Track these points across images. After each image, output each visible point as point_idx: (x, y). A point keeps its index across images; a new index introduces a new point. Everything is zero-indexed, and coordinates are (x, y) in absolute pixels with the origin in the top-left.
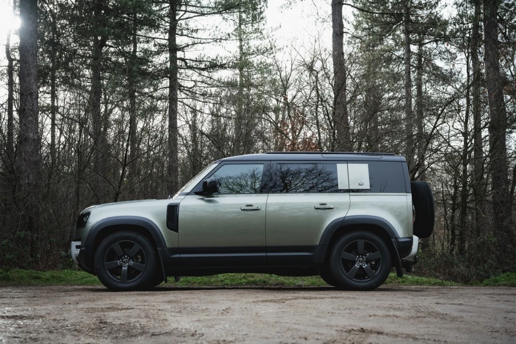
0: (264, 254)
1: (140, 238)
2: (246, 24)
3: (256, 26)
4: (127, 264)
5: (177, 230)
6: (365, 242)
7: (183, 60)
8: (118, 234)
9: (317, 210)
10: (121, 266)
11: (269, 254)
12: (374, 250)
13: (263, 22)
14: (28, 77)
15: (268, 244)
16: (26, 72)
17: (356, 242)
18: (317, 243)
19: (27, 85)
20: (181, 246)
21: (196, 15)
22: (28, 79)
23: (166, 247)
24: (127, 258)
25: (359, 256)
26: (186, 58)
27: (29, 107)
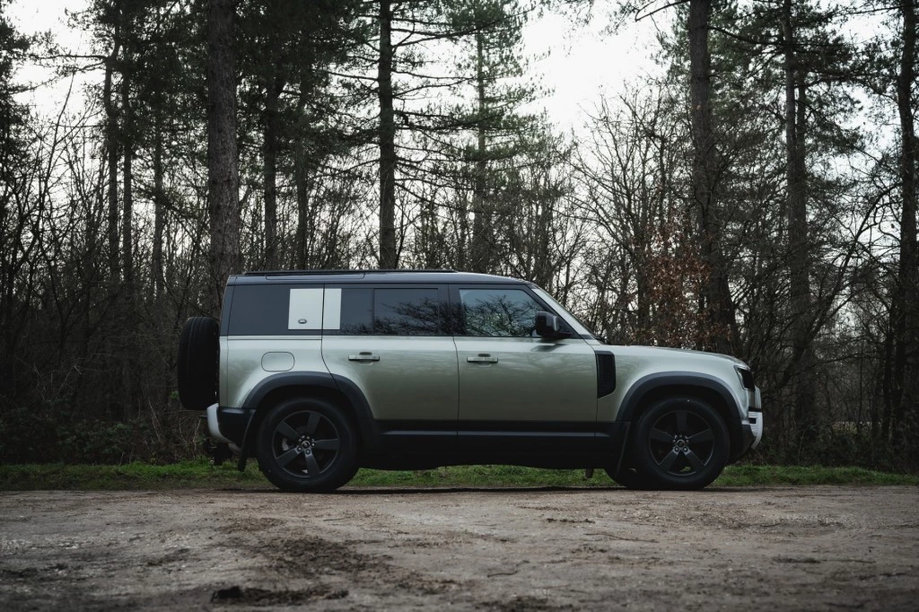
2: (489, 48)
3: (506, 52)
7: (401, 114)
13: (517, 45)
14: (224, 153)
16: (221, 147)
19: (222, 167)
21: (424, 37)
22: (224, 157)
26: (405, 110)
27: (225, 202)
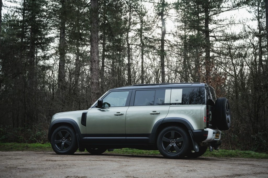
0: (125, 138)
1: (69, 129)
4: (64, 142)
5: (85, 125)
6: (175, 132)
8: (60, 127)
9: (151, 115)
10: (62, 142)
11: (127, 138)
12: (180, 137)
15: (127, 133)
17: (171, 132)
18: (150, 132)
20: (87, 133)
23: (81, 133)
24: (64, 139)
25: (172, 140)
